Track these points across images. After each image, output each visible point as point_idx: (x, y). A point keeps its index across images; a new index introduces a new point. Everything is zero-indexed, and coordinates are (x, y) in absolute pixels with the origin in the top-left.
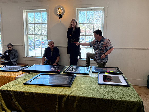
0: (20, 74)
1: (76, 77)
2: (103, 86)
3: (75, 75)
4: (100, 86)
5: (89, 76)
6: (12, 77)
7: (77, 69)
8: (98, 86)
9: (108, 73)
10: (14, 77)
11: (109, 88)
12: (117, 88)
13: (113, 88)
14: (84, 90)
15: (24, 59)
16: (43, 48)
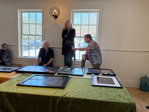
0: (13, 74)
1: (71, 78)
2: (97, 88)
3: (69, 76)
4: (94, 87)
5: (84, 77)
6: (5, 78)
7: (71, 70)
8: (92, 87)
9: (101, 75)
10: (7, 78)
11: (103, 89)
12: (110, 89)
13: (106, 90)
14: (78, 91)
15: (17, 59)
16: (37, 48)
